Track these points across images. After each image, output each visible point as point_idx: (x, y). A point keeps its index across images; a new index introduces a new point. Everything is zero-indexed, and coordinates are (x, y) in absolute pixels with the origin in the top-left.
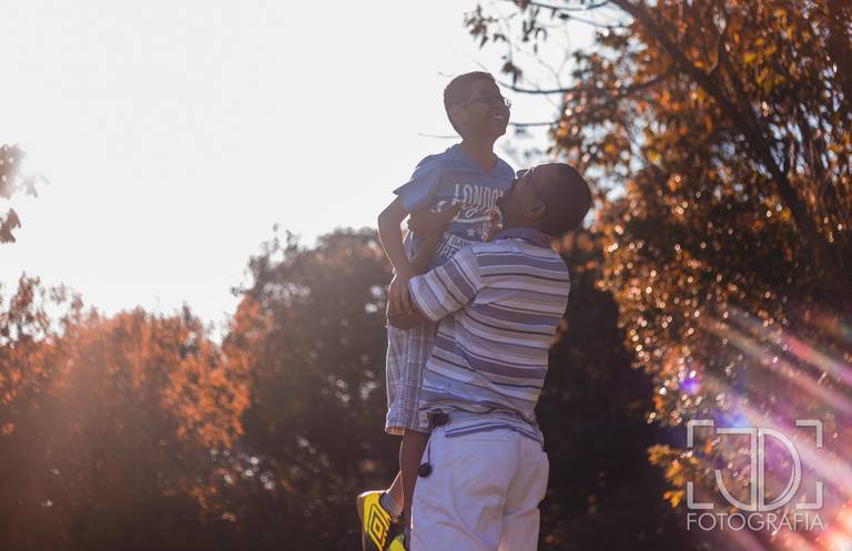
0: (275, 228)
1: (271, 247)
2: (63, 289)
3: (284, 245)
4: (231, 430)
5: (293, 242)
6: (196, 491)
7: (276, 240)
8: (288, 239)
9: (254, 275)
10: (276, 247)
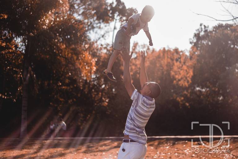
0: (201, 25)
1: (200, 30)
2: (144, 45)
3: (204, 30)
4: (188, 82)
5: (206, 29)
6: (178, 99)
7: (201, 28)
8: (205, 28)
9: (196, 39)
10: (202, 30)
